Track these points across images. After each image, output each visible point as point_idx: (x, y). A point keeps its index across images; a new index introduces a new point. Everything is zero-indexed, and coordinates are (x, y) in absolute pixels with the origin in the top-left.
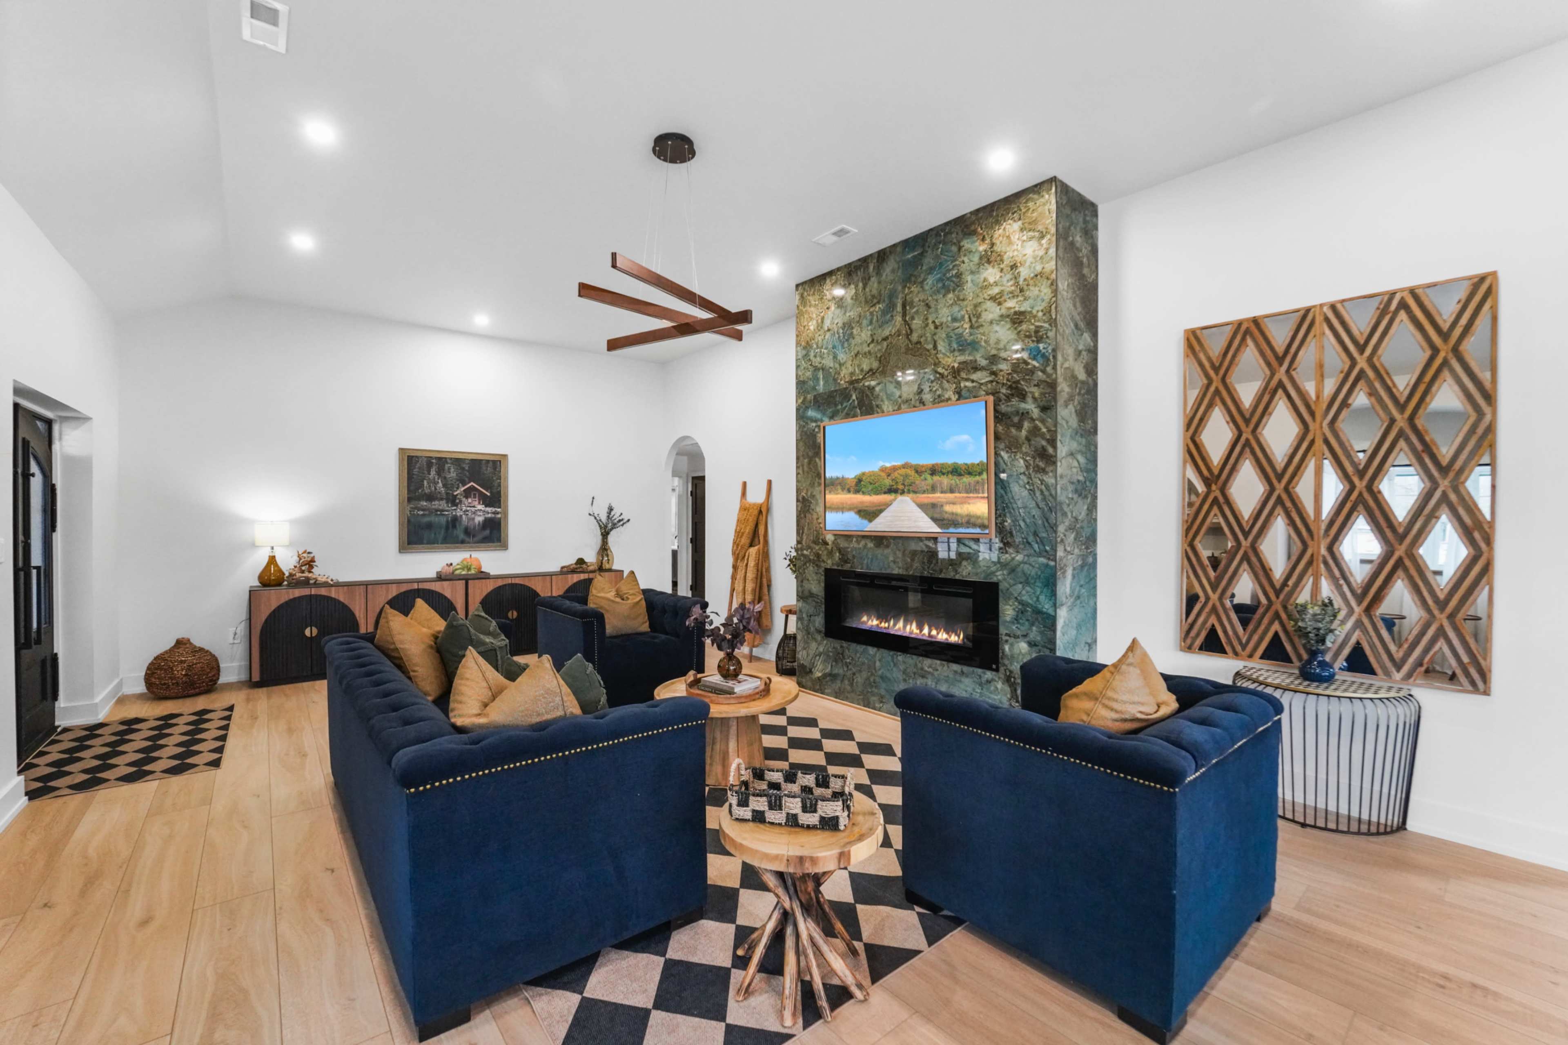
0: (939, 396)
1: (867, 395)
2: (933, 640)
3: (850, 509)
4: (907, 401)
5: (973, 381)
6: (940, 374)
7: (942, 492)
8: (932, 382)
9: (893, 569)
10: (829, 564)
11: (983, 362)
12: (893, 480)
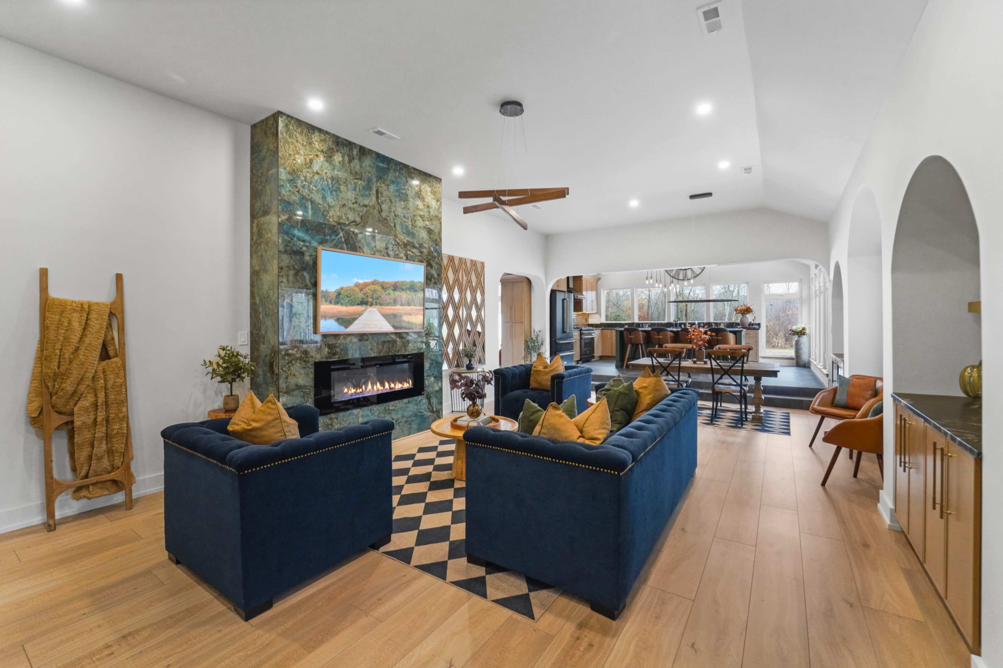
0: (397, 254)
1: (352, 237)
2: (393, 390)
3: (331, 317)
4: (379, 251)
5: (413, 253)
6: (397, 242)
7: (401, 305)
8: (393, 245)
9: (371, 354)
10: (318, 358)
11: (417, 245)
12: (364, 294)
